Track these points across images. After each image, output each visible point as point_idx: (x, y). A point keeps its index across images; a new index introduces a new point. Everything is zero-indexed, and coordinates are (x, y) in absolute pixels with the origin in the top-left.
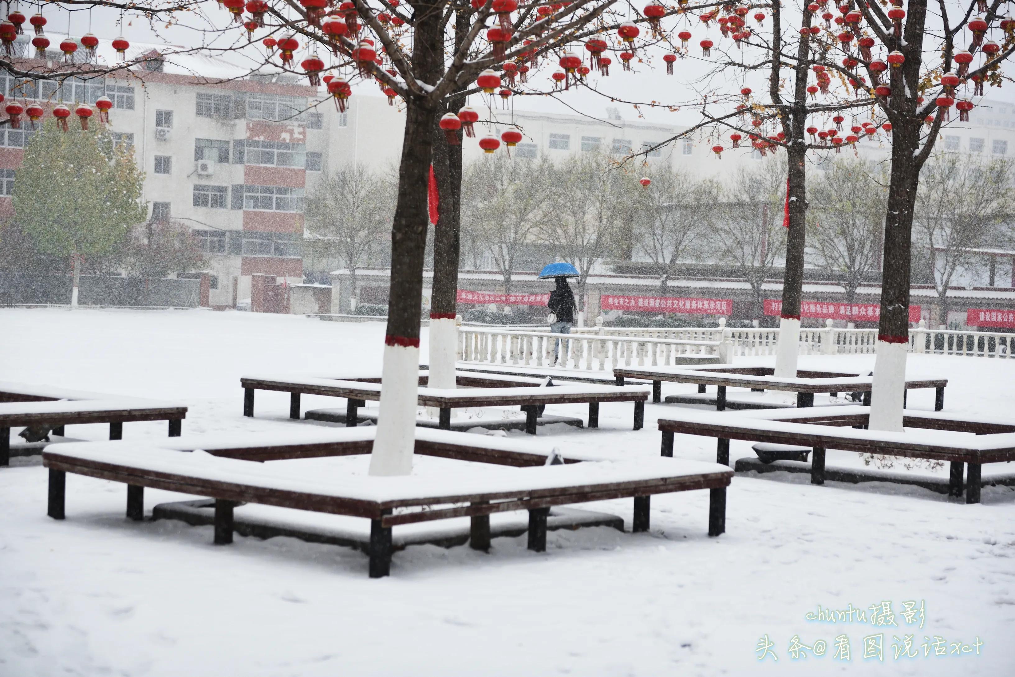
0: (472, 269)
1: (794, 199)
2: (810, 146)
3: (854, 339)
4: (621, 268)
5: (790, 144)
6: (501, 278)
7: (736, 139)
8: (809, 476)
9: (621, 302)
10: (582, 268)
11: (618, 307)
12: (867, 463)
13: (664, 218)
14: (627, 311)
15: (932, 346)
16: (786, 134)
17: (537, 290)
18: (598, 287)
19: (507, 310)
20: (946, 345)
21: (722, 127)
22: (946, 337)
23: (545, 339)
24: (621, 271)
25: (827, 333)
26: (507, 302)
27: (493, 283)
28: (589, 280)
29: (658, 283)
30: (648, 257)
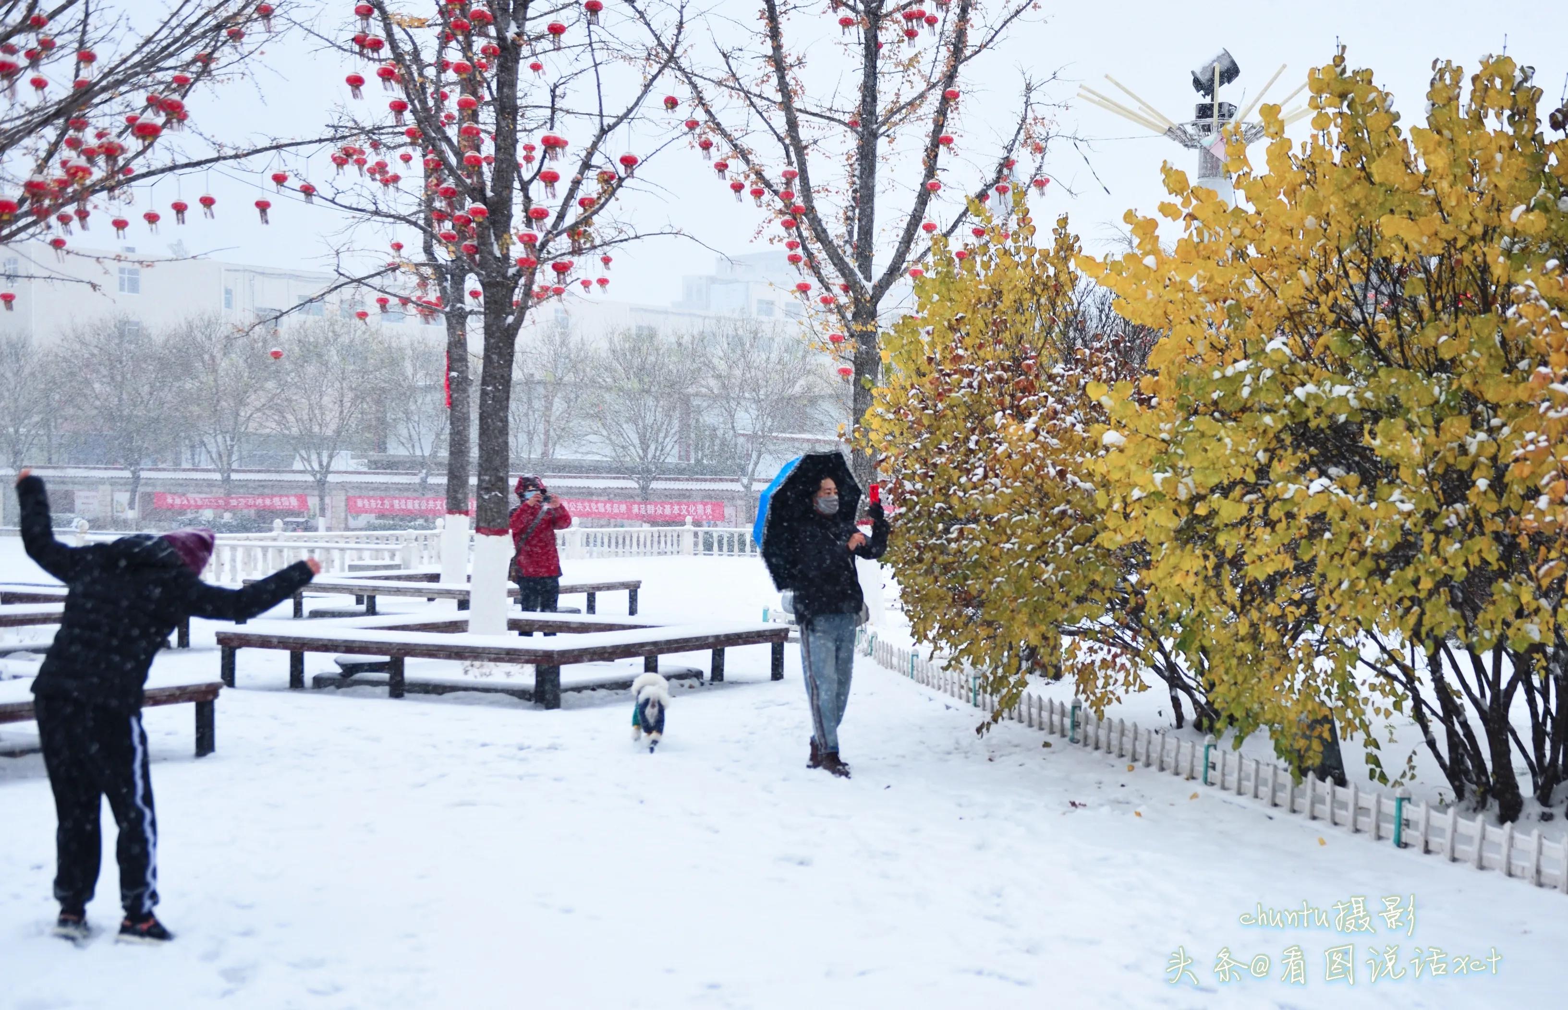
0: (190, 466)
1: (454, 374)
2: (471, 312)
3: (606, 541)
4: (375, 463)
5: (448, 309)
6: (217, 476)
7: (383, 302)
8: (387, 689)
9: (373, 505)
10: (321, 464)
11: (370, 511)
12: (466, 672)
13: (420, 401)
14: (382, 515)
15: (701, 547)
16: (443, 298)
17: (267, 491)
18: (342, 486)
19: (227, 517)
20: (716, 545)
21: (365, 289)
22: (715, 535)
23: (270, 550)
24: (377, 466)
25: (573, 533)
26: (227, 508)
27: (210, 484)
28: (331, 478)
29: (416, 480)
30: (401, 448)
